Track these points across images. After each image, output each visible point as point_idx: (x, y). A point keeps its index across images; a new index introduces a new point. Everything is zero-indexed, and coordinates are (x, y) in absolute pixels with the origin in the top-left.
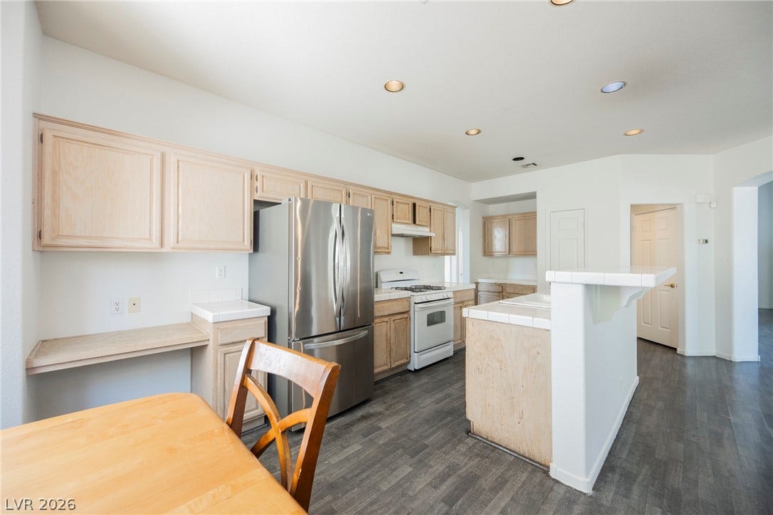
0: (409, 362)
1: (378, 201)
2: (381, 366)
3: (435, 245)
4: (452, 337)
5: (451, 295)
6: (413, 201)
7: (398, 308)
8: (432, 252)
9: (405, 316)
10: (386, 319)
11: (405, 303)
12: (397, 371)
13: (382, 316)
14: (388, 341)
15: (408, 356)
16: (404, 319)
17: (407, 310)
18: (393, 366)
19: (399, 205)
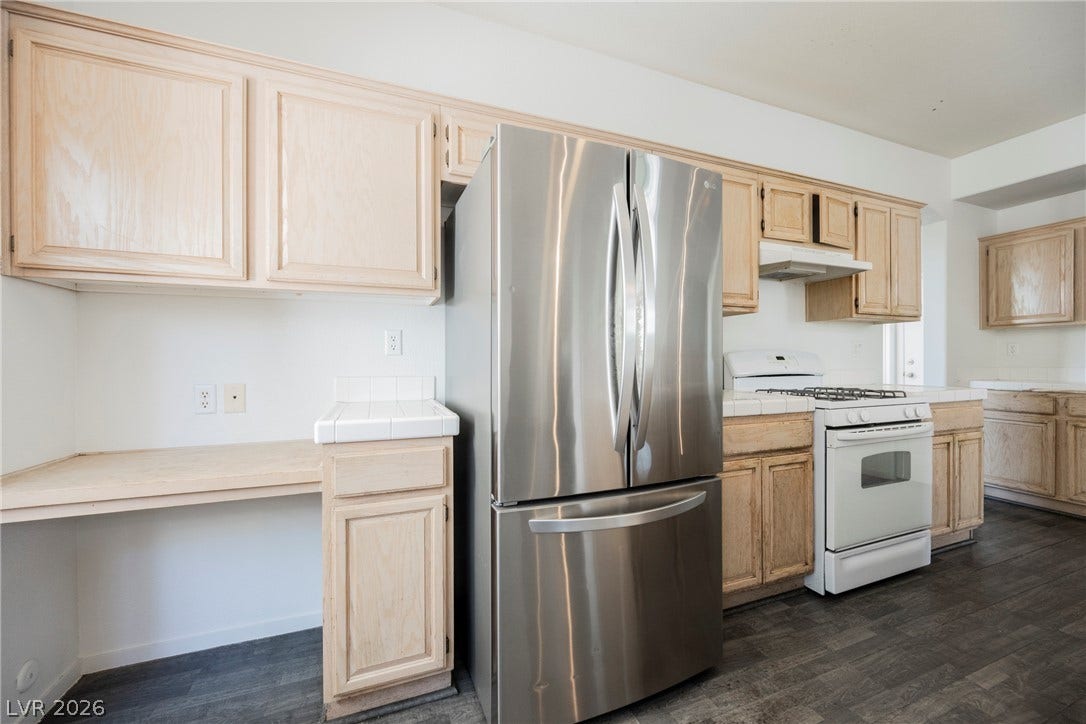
0: (811, 572)
2: (738, 577)
3: (869, 293)
4: (928, 520)
5: (924, 412)
6: (814, 190)
7: (782, 437)
8: (861, 309)
9: (801, 457)
10: (750, 462)
11: (800, 425)
12: (779, 590)
13: (739, 455)
14: (757, 517)
15: (809, 556)
16: (798, 466)
17: (807, 442)
18: (770, 578)
19: (779, 198)
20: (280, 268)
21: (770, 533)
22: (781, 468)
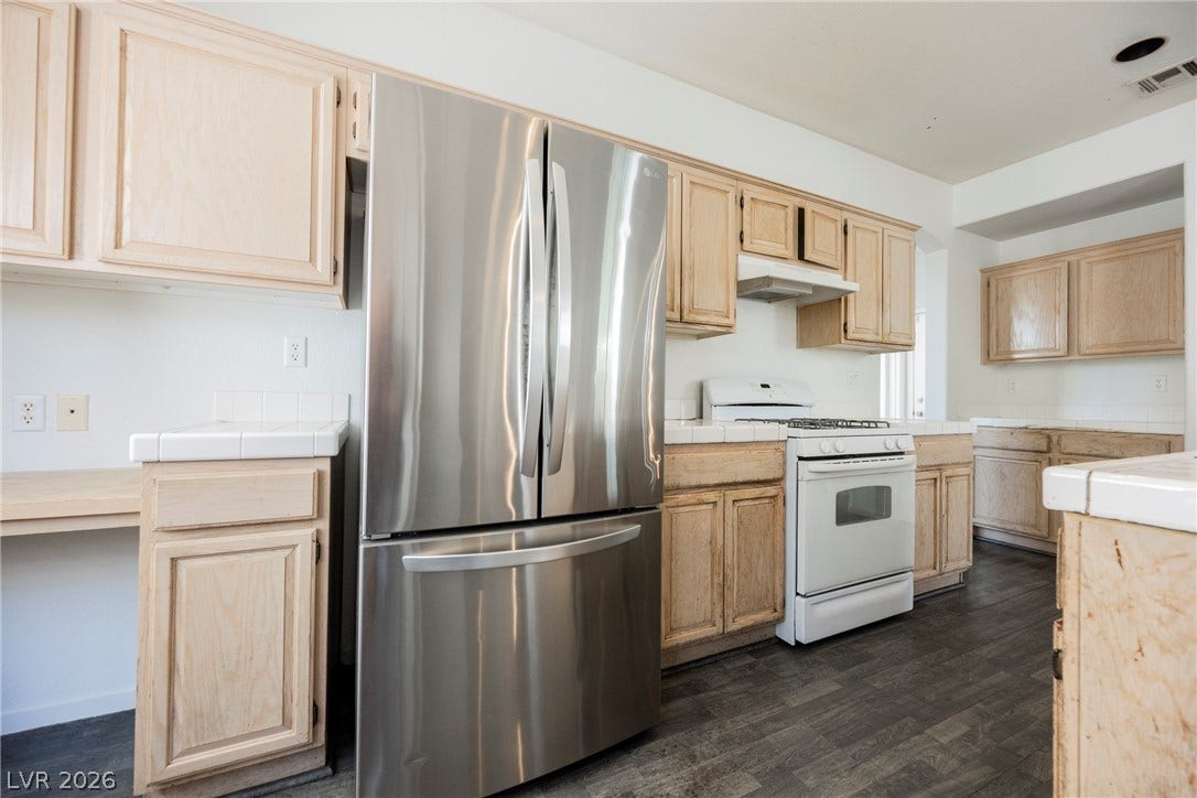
0: (781, 620)
1: (698, 192)
2: (695, 626)
3: (860, 317)
4: (910, 561)
5: (907, 444)
6: (799, 202)
7: (748, 468)
8: (850, 335)
9: (771, 490)
10: (711, 496)
11: (770, 455)
12: (745, 640)
13: (699, 487)
14: (718, 557)
15: (779, 601)
16: (767, 501)
17: (778, 475)
18: (733, 627)
19: (760, 207)
20: (118, 245)
21: (734, 576)
22: (745, 503)
